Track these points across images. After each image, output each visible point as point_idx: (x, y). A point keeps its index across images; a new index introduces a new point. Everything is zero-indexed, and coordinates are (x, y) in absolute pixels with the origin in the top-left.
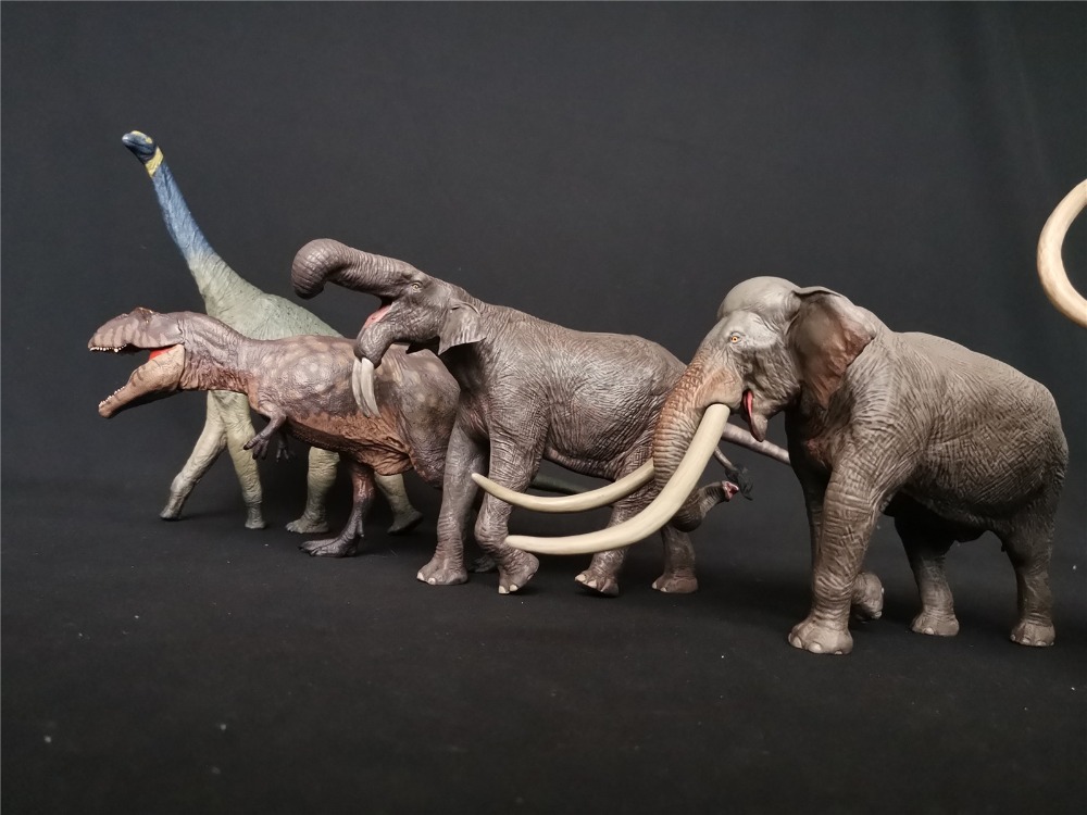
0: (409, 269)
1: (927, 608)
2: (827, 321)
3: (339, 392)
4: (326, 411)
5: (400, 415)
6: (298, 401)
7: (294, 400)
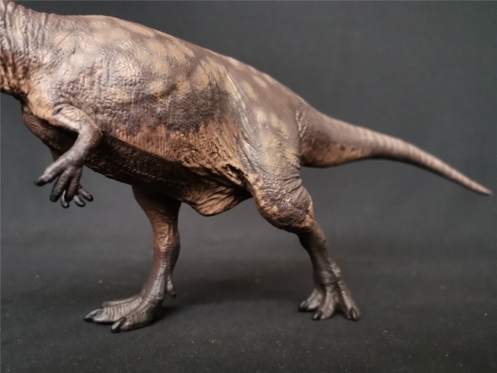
3: (180, 95)
4: (165, 123)
5: (241, 136)
6: (124, 106)
7: (116, 103)
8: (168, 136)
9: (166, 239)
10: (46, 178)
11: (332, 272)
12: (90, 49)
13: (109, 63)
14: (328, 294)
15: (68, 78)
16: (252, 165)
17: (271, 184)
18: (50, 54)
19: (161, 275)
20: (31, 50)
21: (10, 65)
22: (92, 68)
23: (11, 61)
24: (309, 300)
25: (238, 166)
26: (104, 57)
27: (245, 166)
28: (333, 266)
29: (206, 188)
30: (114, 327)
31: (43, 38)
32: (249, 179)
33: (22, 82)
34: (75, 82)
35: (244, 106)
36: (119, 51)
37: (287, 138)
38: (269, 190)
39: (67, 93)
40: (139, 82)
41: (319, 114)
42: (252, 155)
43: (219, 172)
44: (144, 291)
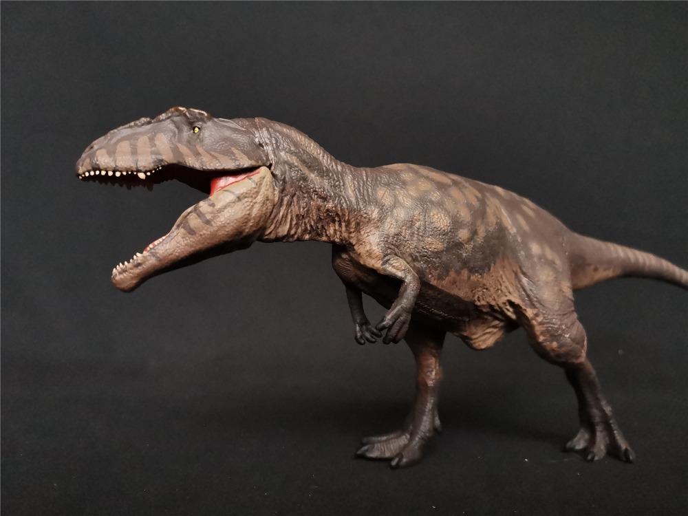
3: (480, 239)
4: (467, 268)
5: (519, 270)
6: (437, 254)
7: (432, 252)
8: (469, 278)
9: (434, 373)
10: (387, 323)
11: (602, 411)
12: (408, 203)
13: (425, 216)
14: (598, 434)
15: (393, 231)
16: (530, 300)
17: (551, 319)
18: (377, 210)
19: (430, 410)
20: (362, 207)
21: (345, 221)
22: (412, 221)
23: (347, 218)
24: (576, 439)
25: (517, 301)
26: (421, 210)
27: (523, 301)
28: (603, 403)
29: (483, 323)
30: (394, 463)
31: (369, 195)
32: (527, 314)
33: (353, 235)
34: (398, 234)
35: (519, 239)
36: (432, 202)
37: (561, 270)
38: (548, 325)
39: (393, 244)
40: (450, 231)
41: (576, 235)
42: (531, 290)
43: (500, 307)
44: (411, 427)
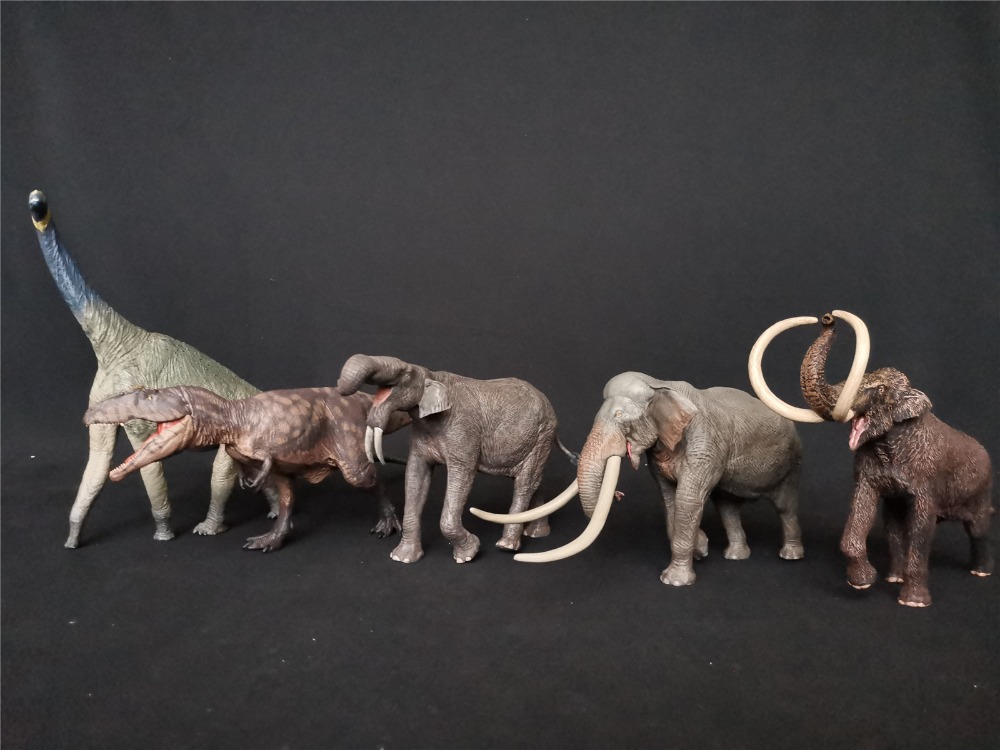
0: (403, 364)
1: (732, 543)
2: (670, 404)
4: (300, 448)
5: (335, 440)
6: (283, 445)
7: (280, 445)
8: (301, 454)
9: (289, 498)
13: (276, 427)
16: (342, 456)
17: (352, 466)
18: (249, 426)
19: (287, 519)
20: (241, 425)
21: (232, 434)
22: (268, 430)
25: (334, 457)
26: (273, 424)
27: (338, 457)
29: (314, 472)
30: (264, 550)
31: (244, 419)
32: (339, 465)
33: (236, 439)
34: (261, 438)
35: (336, 422)
36: (280, 419)
37: (361, 437)
38: (351, 469)
39: (258, 443)
42: (342, 451)
43: (323, 462)
